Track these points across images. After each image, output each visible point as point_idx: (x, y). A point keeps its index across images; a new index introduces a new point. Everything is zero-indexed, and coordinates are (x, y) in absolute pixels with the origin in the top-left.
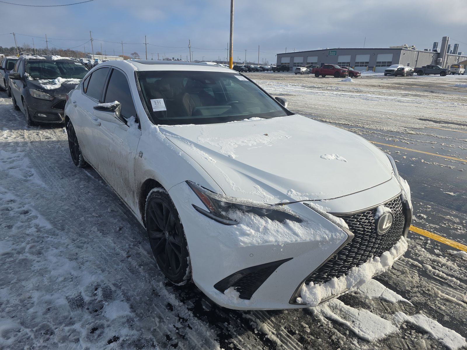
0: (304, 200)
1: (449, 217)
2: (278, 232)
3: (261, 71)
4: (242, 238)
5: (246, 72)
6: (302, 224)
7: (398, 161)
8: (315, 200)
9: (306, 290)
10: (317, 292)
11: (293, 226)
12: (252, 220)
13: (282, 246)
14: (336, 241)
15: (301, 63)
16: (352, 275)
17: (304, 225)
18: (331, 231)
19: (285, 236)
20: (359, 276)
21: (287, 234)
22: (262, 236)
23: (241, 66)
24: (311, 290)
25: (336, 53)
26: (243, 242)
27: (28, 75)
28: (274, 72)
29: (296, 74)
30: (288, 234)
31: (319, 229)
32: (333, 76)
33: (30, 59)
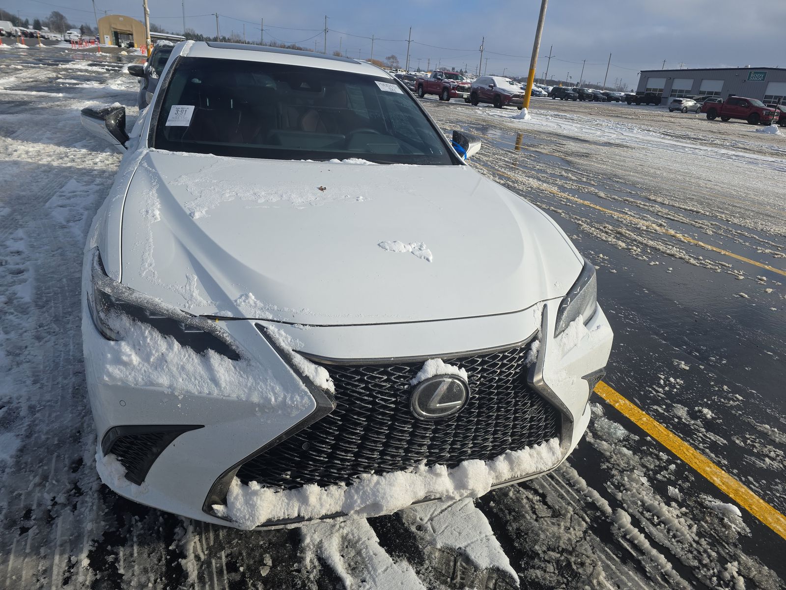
0: (261, 317)
1: (768, 426)
2: (183, 370)
3: (604, 100)
4: (110, 368)
5: (575, 100)
6: (237, 364)
7: (746, 296)
8: (284, 322)
9: (237, 495)
10: (259, 502)
11: (216, 365)
12: (145, 338)
13: (180, 398)
14: (292, 411)
15: (688, 92)
16: (361, 487)
17: (240, 368)
18: (286, 389)
19: (193, 380)
20: (374, 494)
21: (198, 378)
22: (150, 370)
23: (567, 90)
24: (249, 496)
25: (764, 77)
26: (110, 375)
27: (154, 69)
28: (629, 104)
29: (671, 111)
30: (201, 377)
31: (265, 381)
32: (746, 122)
33: (164, 46)
